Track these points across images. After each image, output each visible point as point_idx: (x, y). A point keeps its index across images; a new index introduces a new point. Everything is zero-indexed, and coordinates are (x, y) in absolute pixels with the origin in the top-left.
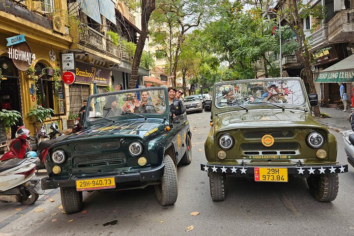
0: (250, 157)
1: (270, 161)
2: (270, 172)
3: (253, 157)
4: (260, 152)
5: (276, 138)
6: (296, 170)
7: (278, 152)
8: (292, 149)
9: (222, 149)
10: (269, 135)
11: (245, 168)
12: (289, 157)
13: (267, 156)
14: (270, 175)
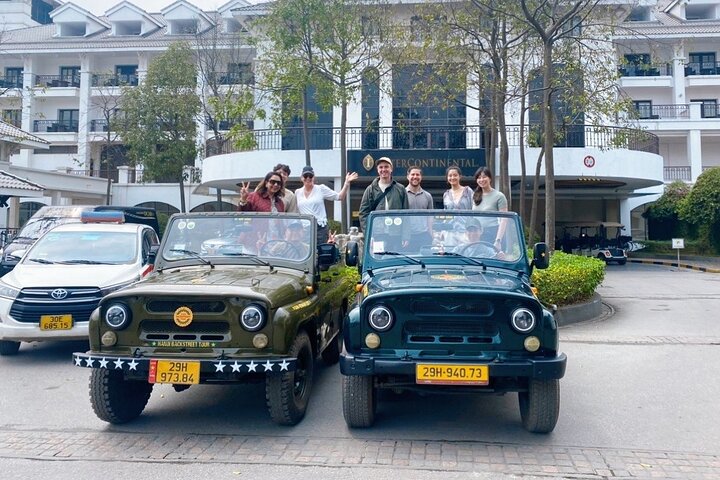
0: (154, 344)
1: (183, 350)
2: (175, 368)
3: (159, 344)
4: (171, 335)
5: (197, 314)
6: (212, 366)
7: (199, 335)
8: (219, 332)
9: (110, 329)
10: (186, 308)
11: (136, 361)
12: (213, 345)
13: (180, 343)
14: (174, 373)
